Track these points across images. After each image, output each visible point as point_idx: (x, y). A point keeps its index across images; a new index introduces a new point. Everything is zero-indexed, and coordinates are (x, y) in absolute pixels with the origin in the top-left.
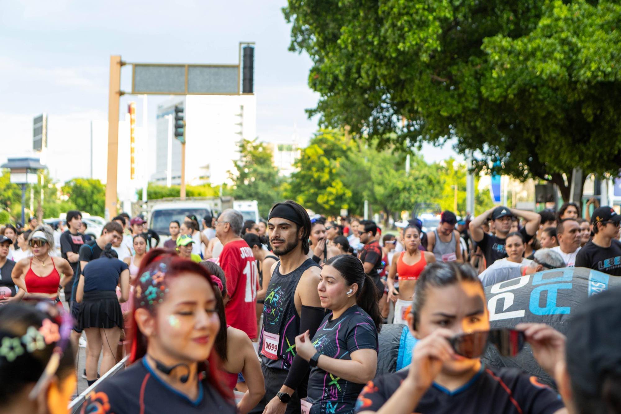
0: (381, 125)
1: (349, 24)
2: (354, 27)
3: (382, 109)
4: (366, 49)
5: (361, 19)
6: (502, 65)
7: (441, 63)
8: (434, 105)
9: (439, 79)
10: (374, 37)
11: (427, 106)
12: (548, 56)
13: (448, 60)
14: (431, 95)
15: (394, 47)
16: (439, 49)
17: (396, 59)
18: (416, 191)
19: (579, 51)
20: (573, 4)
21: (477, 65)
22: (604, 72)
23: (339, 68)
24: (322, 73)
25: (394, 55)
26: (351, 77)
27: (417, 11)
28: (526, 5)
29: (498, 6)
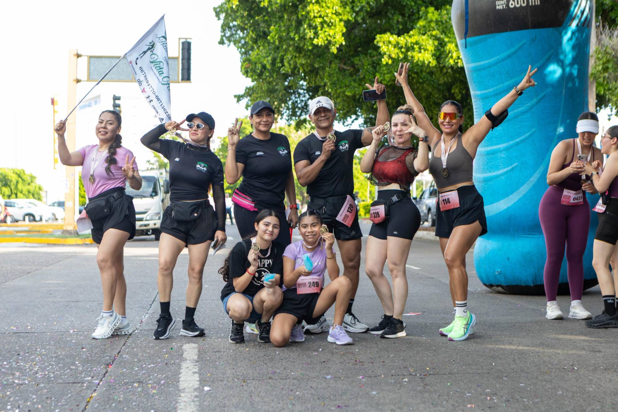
0: (299, 109)
1: (276, 24)
2: (280, 26)
3: (299, 94)
4: (289, 43)
5: (285, 20)
6: (390, 55)
7: (347, 55)
8: (341, 87)
9: (345, 67)
10: (295, 35)
11: (335, 88)
13: (352, 53)
14: (338, 80)
15: (310, 42)
16: (344, 43)
17: (311, 51)
19: (445, 44)
20: (442, 10)
21: (374, 56)
23: (266, 59)
24: (252, 63)
25: (310, 48)
26: (276, 66)
27: (327, 14)
28: (411, 10)
29: (390, 11)
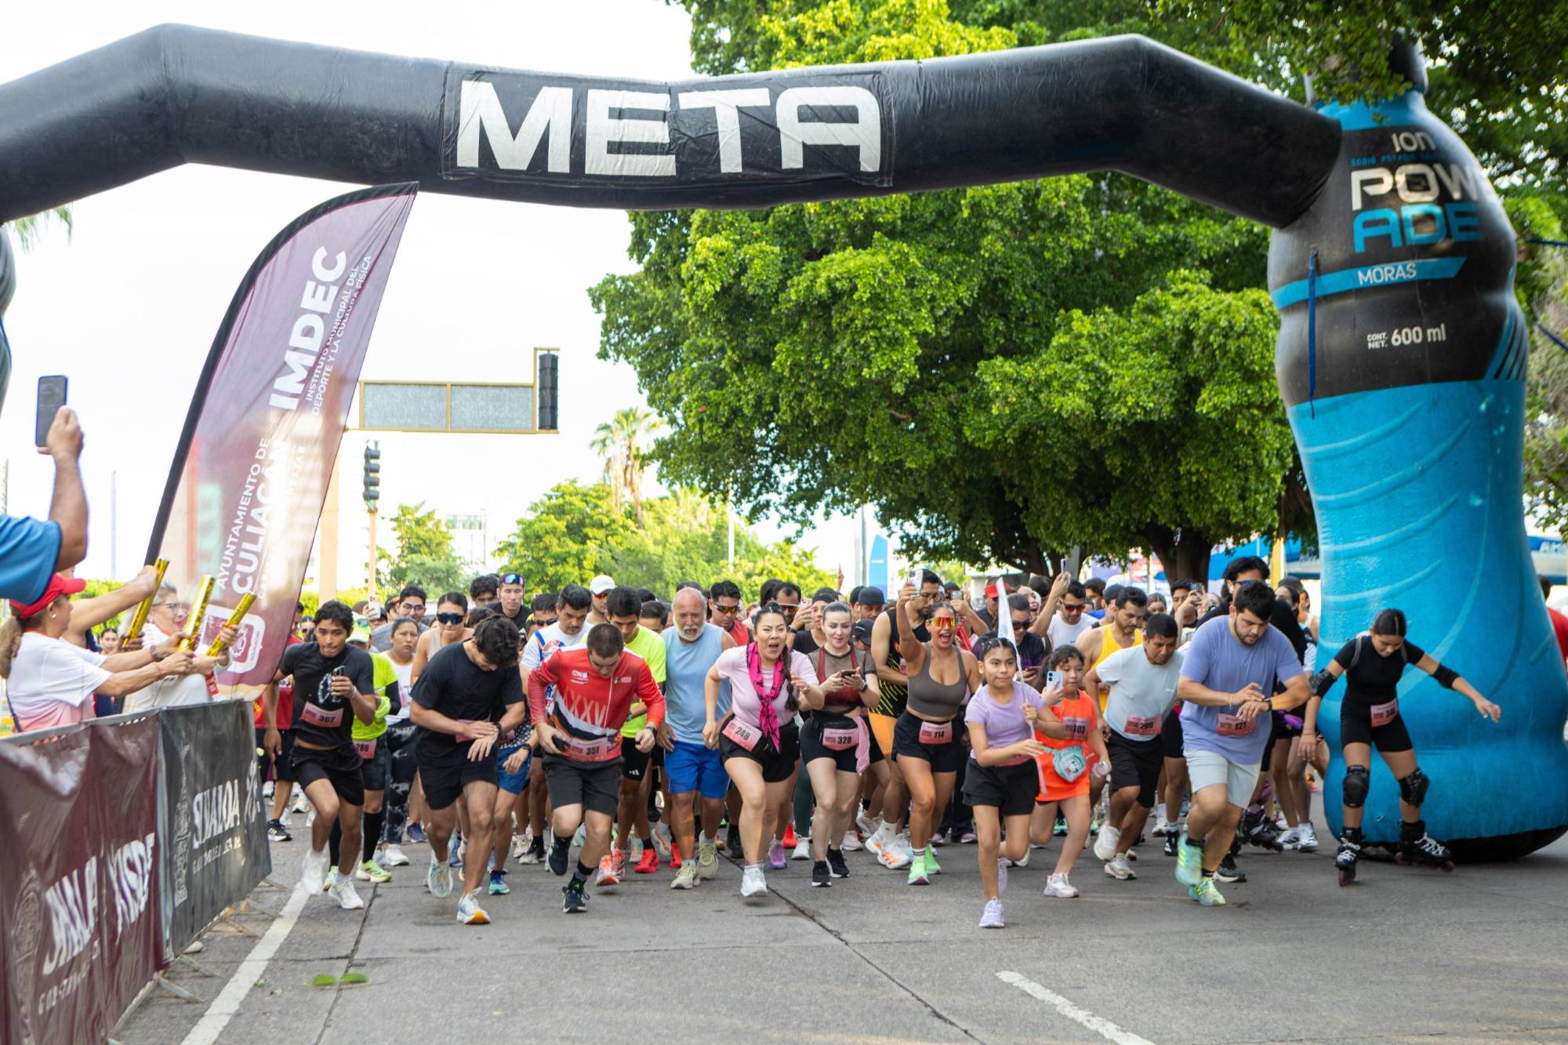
1: (787, 339)
2: (794, 343)
4: (812, 374)
5: (803, 332)
6: (1006, 397)
10: (822, 359)
12: (1067, 386)
15: (854, 373)
16: (916, 375)
18: (750, 596)
19: (1109, 379)
22: (1144, 408)
24: (711, 404)
25: (854, 384)
27: (888, 322)
